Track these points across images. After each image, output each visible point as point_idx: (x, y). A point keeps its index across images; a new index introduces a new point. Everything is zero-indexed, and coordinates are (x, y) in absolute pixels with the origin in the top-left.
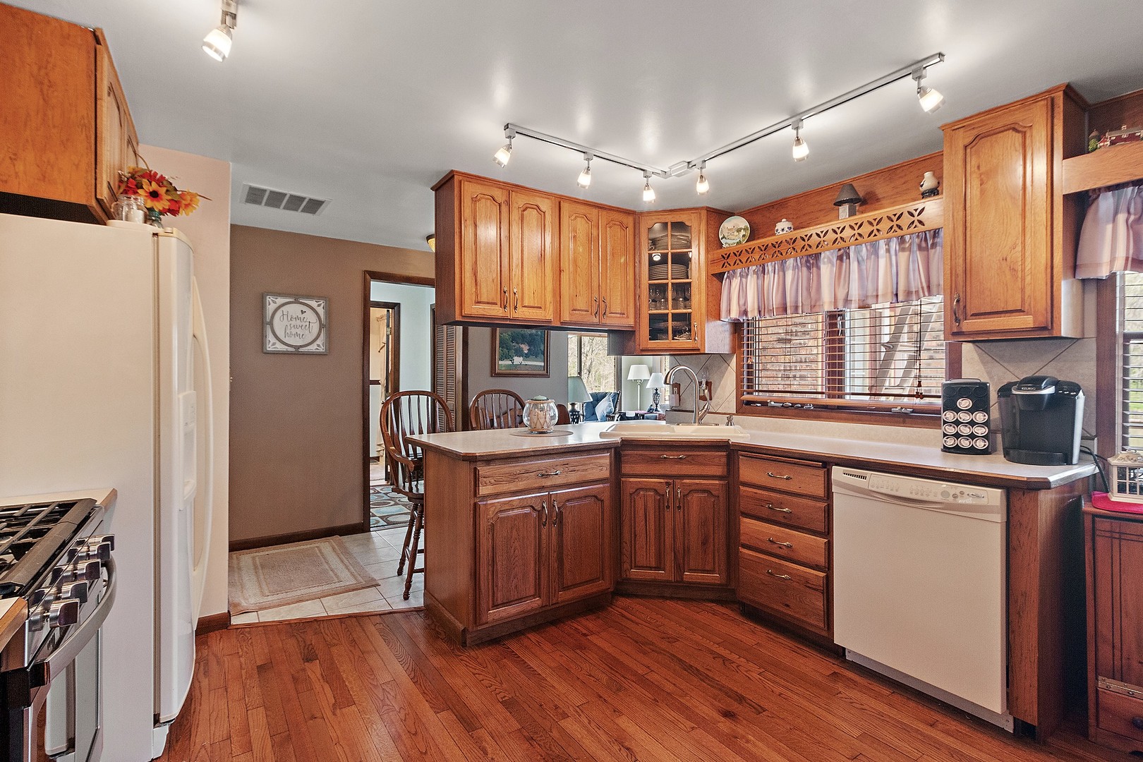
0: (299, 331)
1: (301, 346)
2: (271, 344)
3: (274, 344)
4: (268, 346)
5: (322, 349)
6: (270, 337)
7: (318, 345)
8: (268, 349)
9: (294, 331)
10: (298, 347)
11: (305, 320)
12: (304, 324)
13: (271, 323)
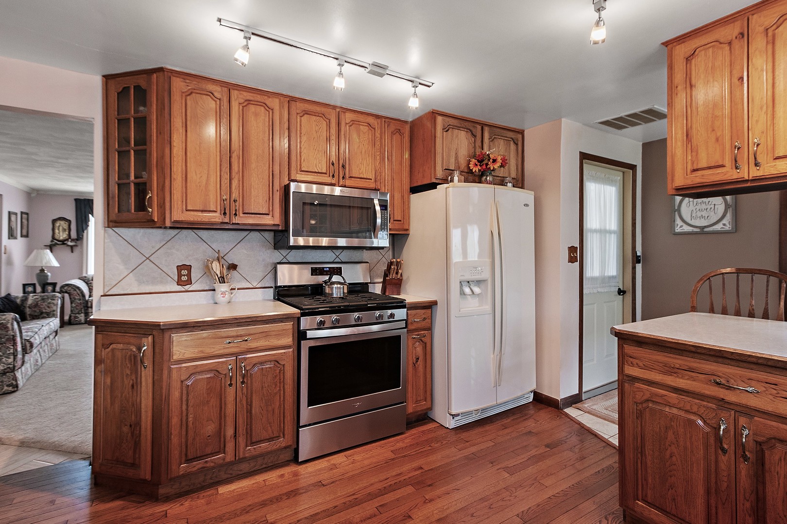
0: (704, 214)
1: (706, 227)
2: (679, 227)
3: (681, 226)
4: (676, 229)
5: (728, 227)
6: (678, 222)
7: (724, 225)
8: (676, 231)
9: (699, 214)
10: (703, 228)
11: (710, 203)
12: (709, 207)
13: (679, 210)
